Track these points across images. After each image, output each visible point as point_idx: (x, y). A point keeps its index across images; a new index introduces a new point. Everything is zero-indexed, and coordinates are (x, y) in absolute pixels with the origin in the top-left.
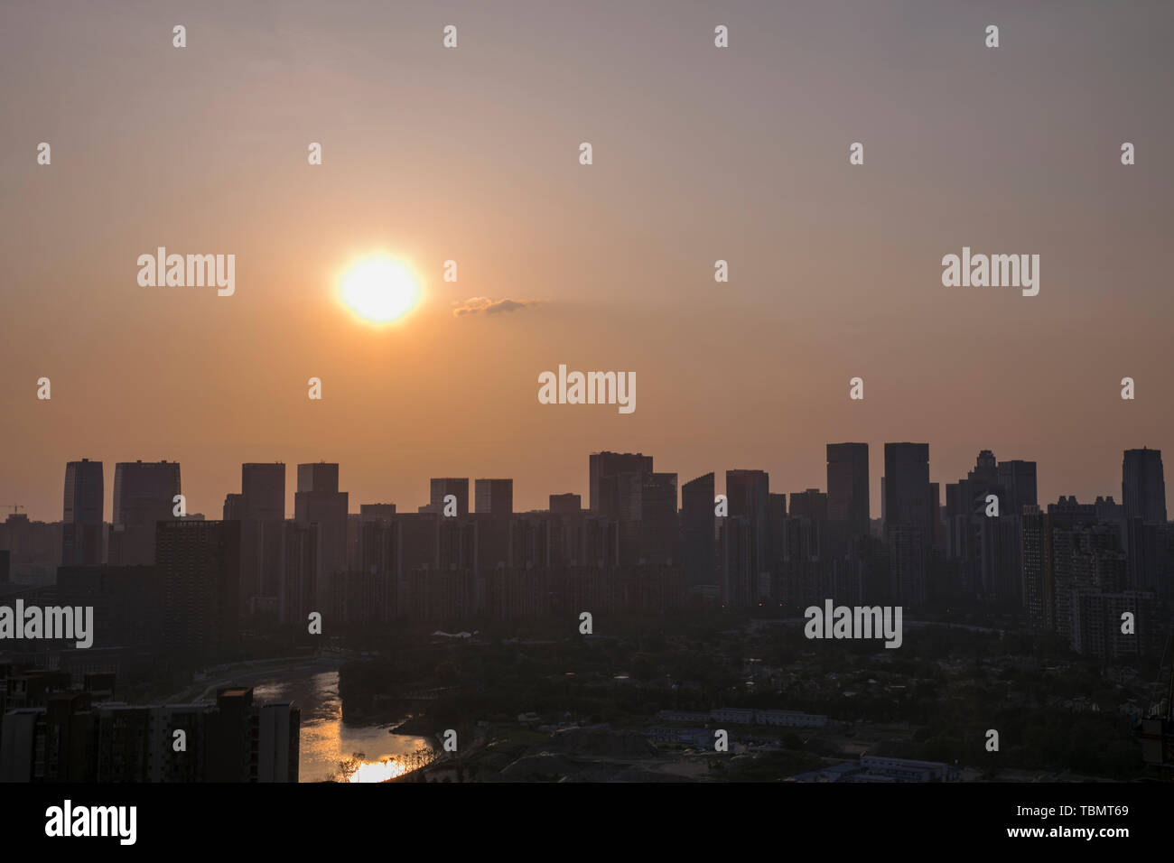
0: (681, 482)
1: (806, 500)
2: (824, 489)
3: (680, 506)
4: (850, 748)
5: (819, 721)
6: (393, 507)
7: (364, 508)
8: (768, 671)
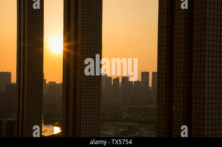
0: (113, 79)
1: (137, 83)
2: (140, 81)
3: (112, 83)
4: (141, 129)
5: (136, 124)
6: (55, 82)
7: (49, 82)
8: (127, 115)
